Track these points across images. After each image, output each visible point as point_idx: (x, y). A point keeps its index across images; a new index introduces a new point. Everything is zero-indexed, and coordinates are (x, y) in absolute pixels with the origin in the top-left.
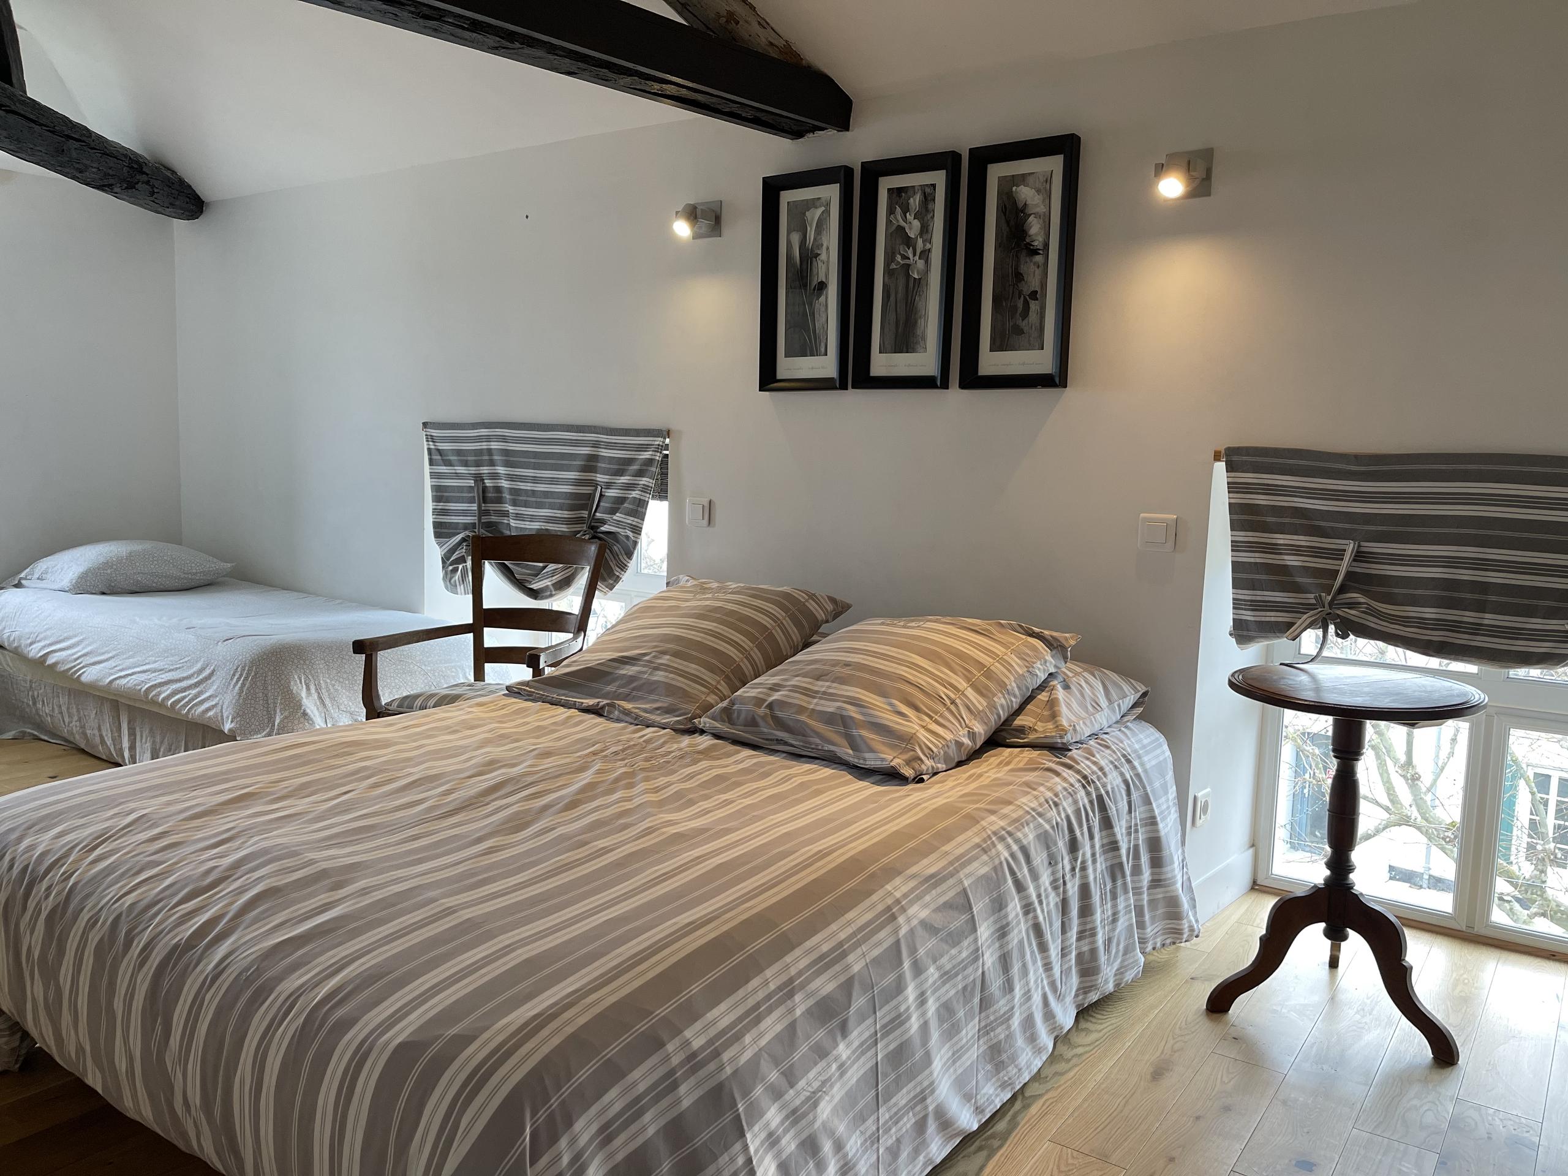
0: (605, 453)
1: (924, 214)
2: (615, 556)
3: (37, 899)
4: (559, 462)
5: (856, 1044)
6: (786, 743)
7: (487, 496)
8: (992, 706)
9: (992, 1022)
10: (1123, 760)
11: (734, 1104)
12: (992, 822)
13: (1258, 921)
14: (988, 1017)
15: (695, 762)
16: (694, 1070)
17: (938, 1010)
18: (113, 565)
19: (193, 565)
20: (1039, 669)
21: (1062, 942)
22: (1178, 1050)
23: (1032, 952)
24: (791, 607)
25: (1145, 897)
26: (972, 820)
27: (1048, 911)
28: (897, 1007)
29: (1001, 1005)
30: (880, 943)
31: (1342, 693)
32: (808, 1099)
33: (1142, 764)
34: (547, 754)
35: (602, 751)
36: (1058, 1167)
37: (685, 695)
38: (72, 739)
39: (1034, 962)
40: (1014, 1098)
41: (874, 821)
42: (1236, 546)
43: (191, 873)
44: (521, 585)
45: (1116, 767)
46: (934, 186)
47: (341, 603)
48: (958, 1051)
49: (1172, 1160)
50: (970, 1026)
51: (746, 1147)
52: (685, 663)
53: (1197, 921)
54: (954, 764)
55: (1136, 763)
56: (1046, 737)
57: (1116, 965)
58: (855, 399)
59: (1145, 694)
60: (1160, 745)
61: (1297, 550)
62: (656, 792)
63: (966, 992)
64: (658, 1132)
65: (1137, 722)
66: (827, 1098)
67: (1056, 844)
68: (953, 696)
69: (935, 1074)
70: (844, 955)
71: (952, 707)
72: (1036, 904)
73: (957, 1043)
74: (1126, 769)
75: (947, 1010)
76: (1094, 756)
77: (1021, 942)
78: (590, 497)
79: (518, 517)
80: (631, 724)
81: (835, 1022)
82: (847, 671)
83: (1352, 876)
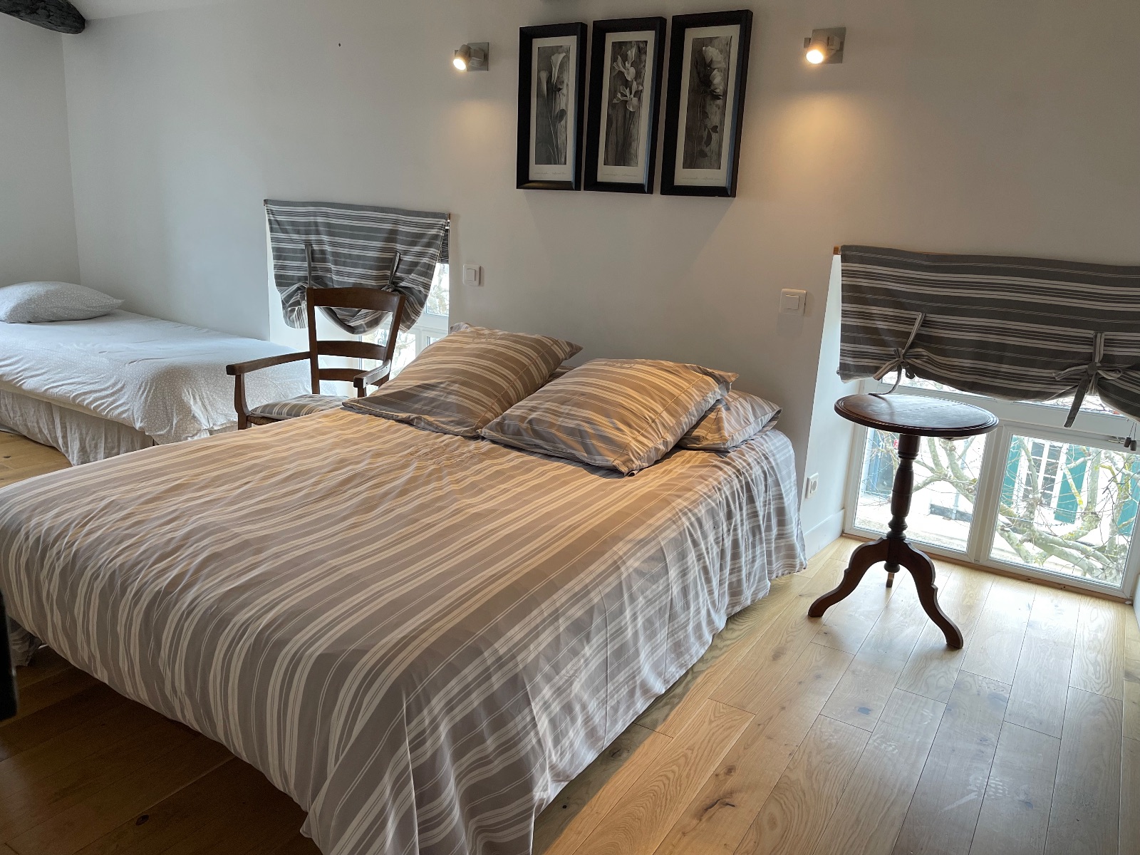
0: (402, 228)
1: (639, 64)
2: (412, 305)
3: (51, 560)
4: (369, 234)
5: (595, 646)
6: (542, 448)
7: (314, 257)
8: (679, 423)
9: (676, 629)
10: (763, 458)
11: (524, 687)
12: (680, 503)
13: (844, 557)
14: (673, 625)
15: (481, 461)
16: (500, 667)
17: (644, 623)
18: (35, 301)
19: (93, 301)
20: (710, 398)
21: (720, 576)
22: (789, 642)
23: (702, 584)
24: (542, 350)
25: (773, 545)
26: (667, 502)
27: (712, 559)
28: (620, 622)
29: (682, 618)
30: (610, 584)
31: (907, 416)
32: (567, 681)
33: (775, 460)
34: (378, 455)
35: (417, 452)
36: (714, 714)
37: (471, 413)
38: (16, 429)
39: (703, 590)
40: (687, 673)
41: (604, 504)
42: (845, 314)
43: (157, 542)
44: (342, 323)
45: (758, 463)
46: (646, 42)
47: (208, 332)
48: (655, 647)
49: (783, 708)
50: (662, 632)
51: (531, 711)
52: (470, 390)
53: (805, 559)
54: (653, 463)
55: (771, 460)
56: (714, 444)
57: (753, 589)
58: (585, 198)
59: (779, 412)
60: (788, 447)
61: (885, 318)
62: (458, 483)
63: (661, 611)
64: (480, 704)
65: (773, 431)
66: (578, 680)
67: (718, 515)
68: (653, 417)
69: (642, 662)
70: (588, 593)
71: (653, 425)
72: (705, 554)
73: (654, 642)
74: (764, 464)
75: (649, 622)
76: (744, 456)
77: (695, 578)
78: (392, 260)
79: (338, 273)
80: (433, 431)
81: (583, 634)
82: (582, 399)
83: (904, 532)
